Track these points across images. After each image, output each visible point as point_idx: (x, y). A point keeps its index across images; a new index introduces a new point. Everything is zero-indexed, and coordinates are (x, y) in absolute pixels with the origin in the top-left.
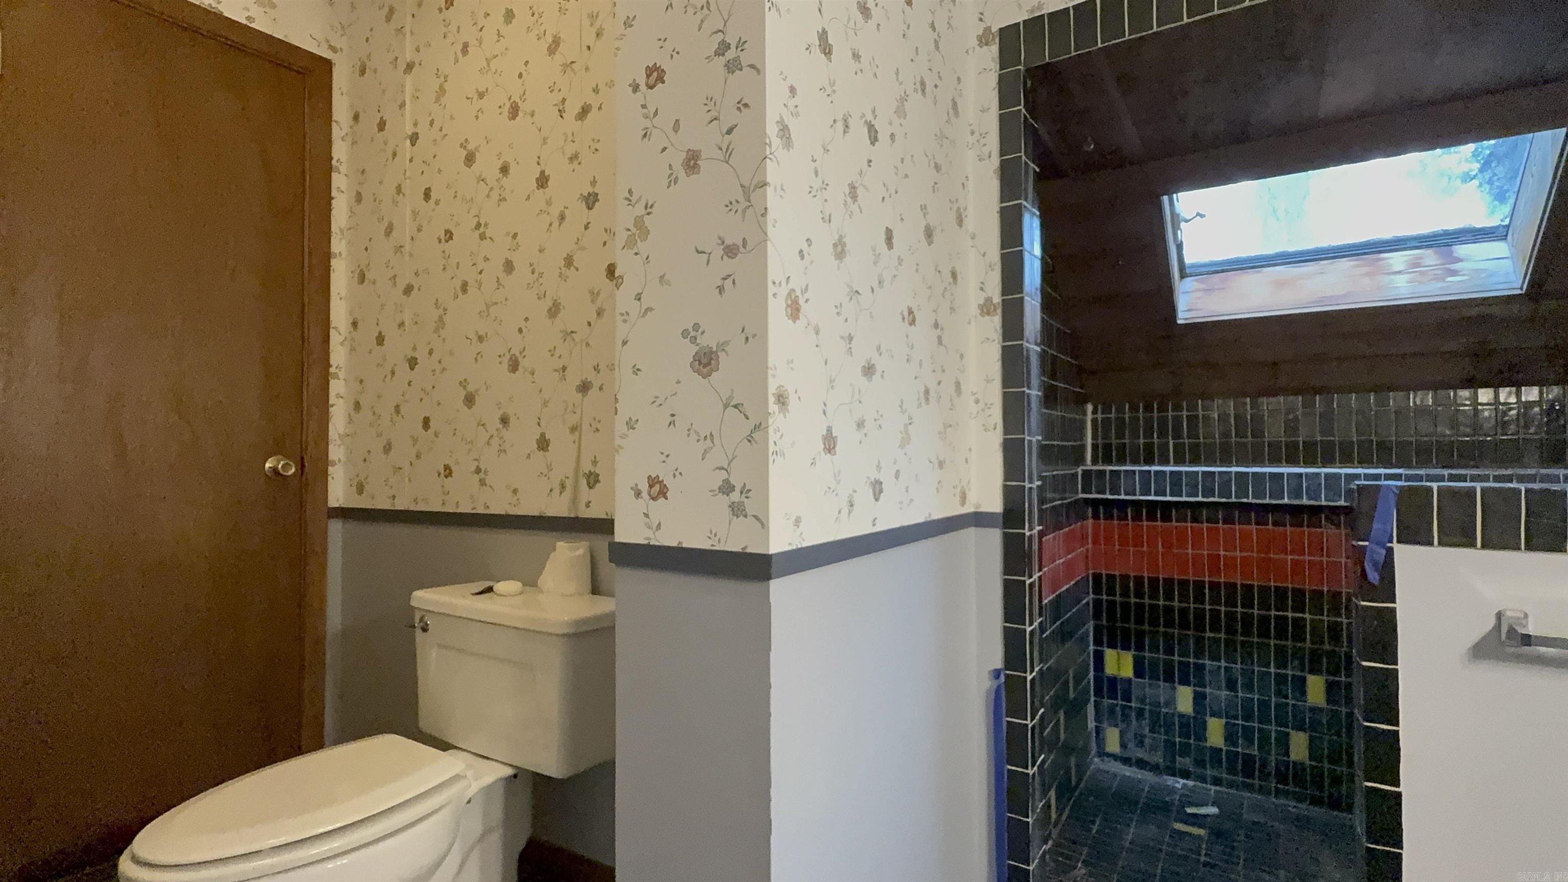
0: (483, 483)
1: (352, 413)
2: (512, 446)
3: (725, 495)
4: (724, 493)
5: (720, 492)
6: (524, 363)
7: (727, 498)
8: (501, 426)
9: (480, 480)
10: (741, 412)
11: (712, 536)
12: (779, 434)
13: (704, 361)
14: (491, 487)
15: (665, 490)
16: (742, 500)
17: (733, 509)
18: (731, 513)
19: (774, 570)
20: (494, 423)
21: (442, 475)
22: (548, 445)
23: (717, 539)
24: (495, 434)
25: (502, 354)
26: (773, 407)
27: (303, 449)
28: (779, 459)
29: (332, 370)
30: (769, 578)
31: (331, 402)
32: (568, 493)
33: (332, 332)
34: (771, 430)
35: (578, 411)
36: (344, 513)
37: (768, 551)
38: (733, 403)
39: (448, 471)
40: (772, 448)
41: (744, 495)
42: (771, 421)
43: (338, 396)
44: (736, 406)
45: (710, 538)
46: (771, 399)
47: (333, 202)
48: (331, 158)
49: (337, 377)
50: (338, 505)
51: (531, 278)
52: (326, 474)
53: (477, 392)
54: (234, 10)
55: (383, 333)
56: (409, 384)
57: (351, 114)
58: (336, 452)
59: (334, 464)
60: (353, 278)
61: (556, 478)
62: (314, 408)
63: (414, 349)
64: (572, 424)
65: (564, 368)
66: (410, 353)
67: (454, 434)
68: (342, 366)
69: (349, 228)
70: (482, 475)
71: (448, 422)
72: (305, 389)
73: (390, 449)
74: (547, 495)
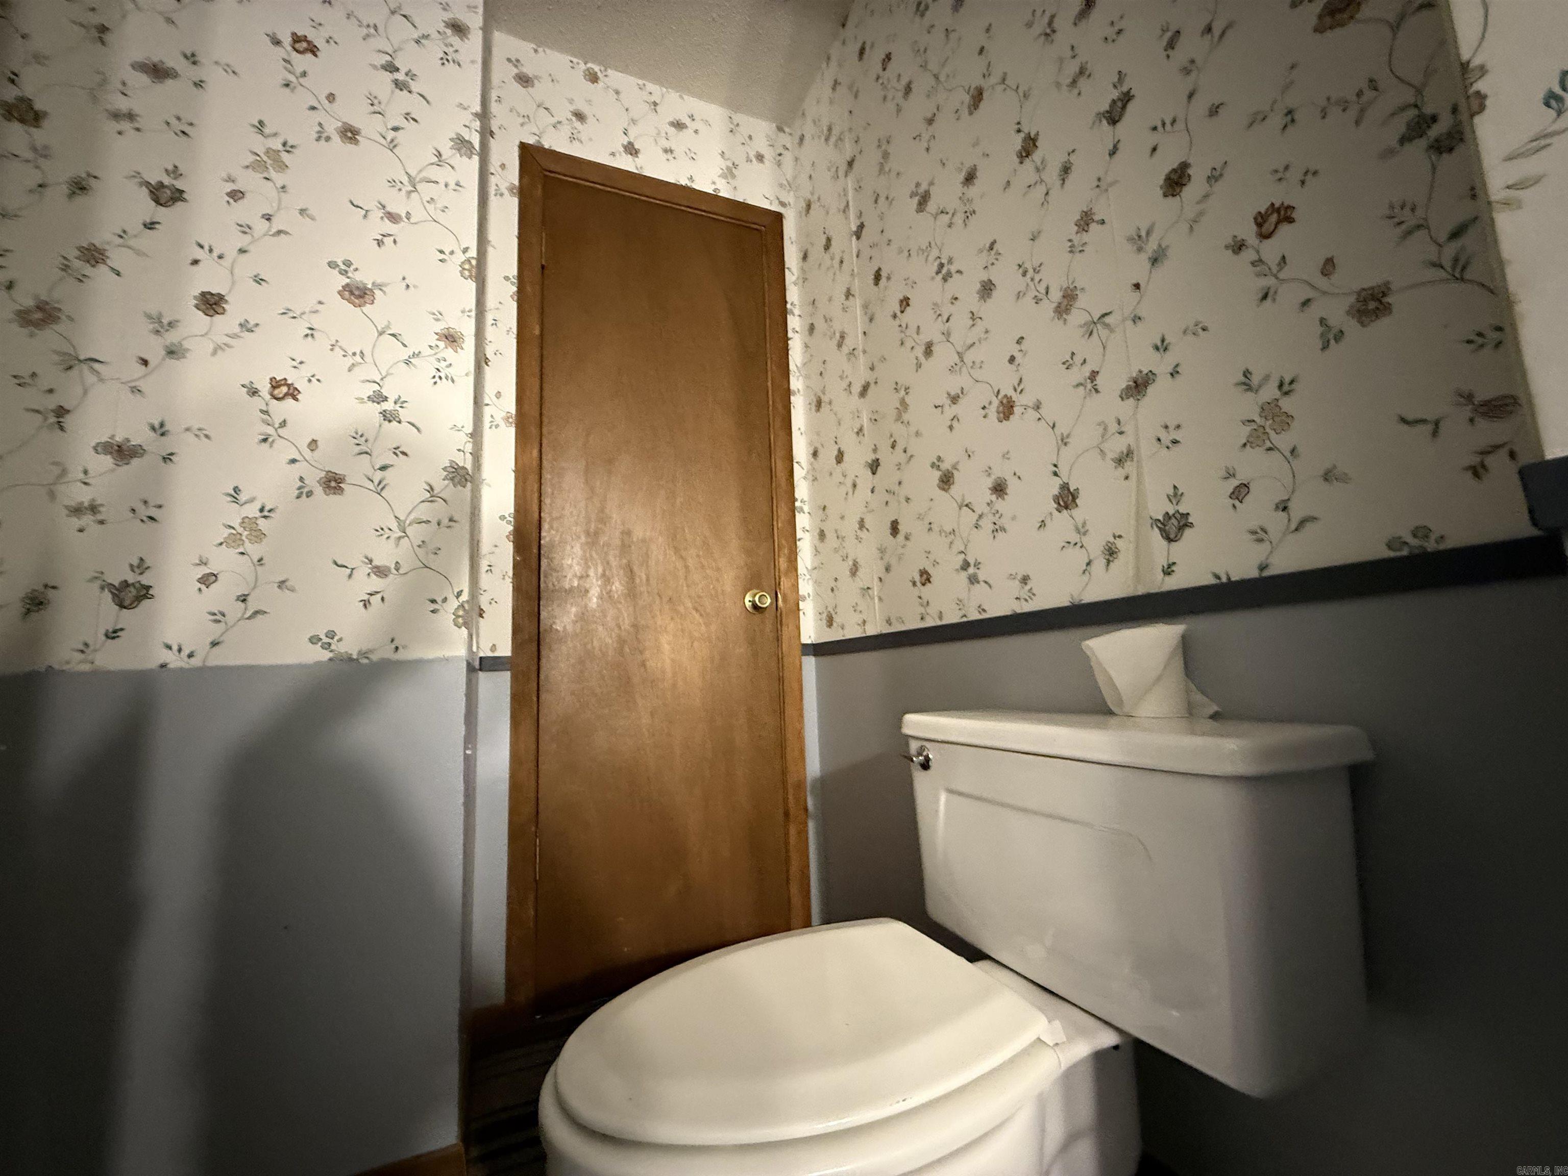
0: (973, 580)
1: (818, 544)
2: (1014, 518)
6: (1025, 399)
8: (994, 497)
9: (969, 577)
14: (986, 582)
20: (983, 498)
21: (918, 584)
22: (1074, 498)
24: (986, 510)
25: (986, 404)
27: (776, 581)
29: (797, 504)
31: (798, 537)
32: (1122, 561)
33: (796, 466)
35: (1128, 428)
36: (818, 650)
39: (926, 577)
43: (804, 530)
47: (789, 342)
48: (786, 302)
49: (802, 510)
50: (809, 642)
51: (1020, 283)
52: (799, 610)
53: (955, 467)
54: (704, 185)
55: (842, 450)
56: (872, 492)
57: (801, 255)
58: (805, 587)
59: (804, 599)
60: (810, 409)
61: (1095, 544)
62: (784, 542)
63: (875, 450)
64: (1118, 451)
65: (1094, 375)
66: (870, 457)
67: (930, 529)
68: (805, 499)
69: (805, 364)
70: (971, 570)
71: (920, 517)
72: (775, 523)
73: (857, 570)
74: (1084, 572)
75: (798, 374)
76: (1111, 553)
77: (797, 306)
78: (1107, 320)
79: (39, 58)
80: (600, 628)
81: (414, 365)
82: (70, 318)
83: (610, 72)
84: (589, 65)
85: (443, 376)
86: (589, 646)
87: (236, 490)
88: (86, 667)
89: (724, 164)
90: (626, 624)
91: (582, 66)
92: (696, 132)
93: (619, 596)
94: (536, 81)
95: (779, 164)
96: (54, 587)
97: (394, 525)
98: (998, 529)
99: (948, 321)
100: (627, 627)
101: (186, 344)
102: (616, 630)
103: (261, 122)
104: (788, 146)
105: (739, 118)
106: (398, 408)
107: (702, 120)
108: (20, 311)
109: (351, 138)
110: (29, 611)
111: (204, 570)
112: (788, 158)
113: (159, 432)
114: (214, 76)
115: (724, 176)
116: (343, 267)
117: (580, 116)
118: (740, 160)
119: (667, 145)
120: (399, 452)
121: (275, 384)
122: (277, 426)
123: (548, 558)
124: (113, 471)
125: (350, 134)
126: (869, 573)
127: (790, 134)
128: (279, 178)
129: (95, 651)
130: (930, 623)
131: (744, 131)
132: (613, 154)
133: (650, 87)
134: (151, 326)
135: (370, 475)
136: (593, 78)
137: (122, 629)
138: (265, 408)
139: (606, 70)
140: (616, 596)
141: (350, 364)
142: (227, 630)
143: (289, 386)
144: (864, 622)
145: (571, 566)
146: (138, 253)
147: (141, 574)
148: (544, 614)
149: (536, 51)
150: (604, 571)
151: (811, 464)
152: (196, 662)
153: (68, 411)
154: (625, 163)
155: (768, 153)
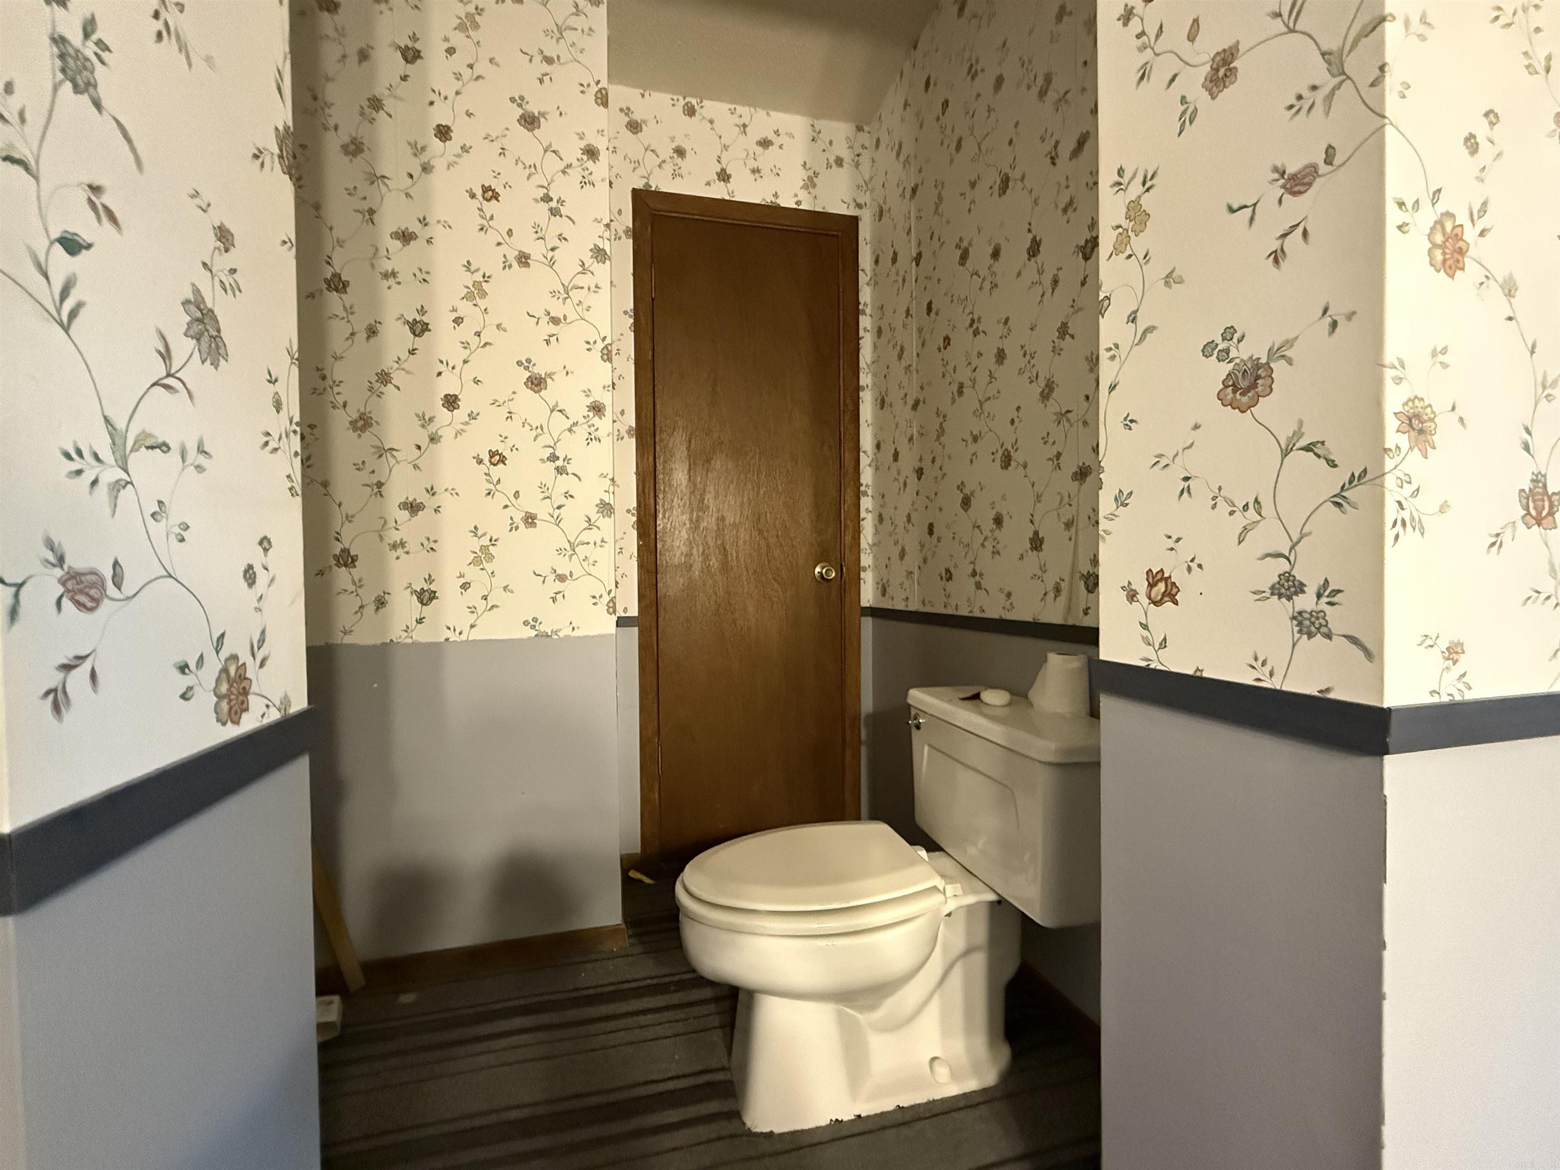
0: (978, 586)
1: (878, 524)
2: (1005, 547)
3: (1283, 600)
4: (1280, 596)
5: (1272, 594)
6: (1018, 457)
7: (1289, 605)
8: (994, 527)
9: (976, 583)
10: (1319, 456)
11: (1258, 665)
12: (1408, 489)
13: (1243, 384)
14: (986, 590)
15: (1175, 590)
16: (1320, 608)
17: (1300, 624)
18: (1296, 629)
19: (1393, 738)
20: (988, 525)
21: (944, 579)
22: (1041, 544)
23: (1267, 669)
24: (990, 535)
25: (995, 451)
26: (1393, 437)
27: (842, 558)
28: (1409, 537)
29: (862, 489)
30: (1383, 750)
31: (862, 517)
32: (1063, 599)
33: (862, 455)
34: (1390, 481)
35: (1074, 503)
36: (873, 612)
37: (1382, 702)
38: (1303, 443)
39: (949, 575)
40: (1391, 512)
41: (1324, 600)
42: (1389, 464)
43: (868, 511)
44: (1308, 448)
45: (1253, 667)
46: (1391, 424)
47: (861, 342)
48: (859, 303)
49: (865, 494)
50: (868, 605)
51: (1023, 362)
52: (859, 579)
53: (972, 493)
54: (787, 202)
55: (898, 450)
56: (917, 494)
57: (874, 260)
58: (866, 560)
59: (865, 569)
60: (876, 405)
61: (1050, 580)
62: (849, 522)
63: (921, 460)
64: (1067, 518)
65: (1059, 455)
66: (917, 465)
67: (954, 538)
68: (870, 484)
69: (874, 362)
70: (977, 578)
71: (948, 526)
72: (842, 506)
73: (904, 555)
74: (1042, 600)
75: (867, 370)
76: (1058, 590)
77: (869, 306)
78: (1069, 415)
79: (340, 243)
80: (701, 595)
81: (574, 432)
82: (377, 423)
83: (705, 103)
84: (688, 99)
85: (593, 438)
86: (693, 609)
87: (476, 528)
88: (409, 641)
89: (804, 175)
90: (721, 593)
91: (682, 102)
92: (781, 147)
93: (715, 570)
94: (644, 126)
95: (857, 165)
96: (389, 594)
97: (568, 547)
98: (996, 553)
99: (975, 370)
100: (722, 594)
101: (440, 433)
102: (714, 597)
103: (468, 262)
104: (867, 145)
105: (821, 124)
106: (565, 464)
107: (787, 134)
108: (352, 422)
109: (524, 263)
110: (378, 608)
111: (462, 581)
112: (865, 159)
113: (431, 493)
114: (437, 231)
115: (805, 187)
116: (526, 364)
117: (680, 152)
118: (821, 168)
119: (755, 165)
120: (568, 495)
121: (492, 454)
122: (495, 483)
123: (662, 541)
124: (410, 520)
125: (524, 259)
126: (913, 560)
127: (869, 133)
128: (482, 303)
129: (412, 631)
130: (950, 611)
131: (825, 137)
132: (708, 184)
133: (740, 109)
134: (420, 423)
135: (551, 512)
136: (690, 111)
137: (424, 618)
138: (487, 472)
139: (701, 102)
140: (713, 570)
141: (534, 436)
142: (478, 617)
143: (500, 455)
144: (907, 599)
145: (679, 547)
146: (408, 372)
147: (430, 584)
148: (660, 585)
149: (643, 96)
150: (704, 550)
151: (875, 454)
152: (464, 637)
153: (383, 484)
154: (718, 192)
155: (846, 155)
